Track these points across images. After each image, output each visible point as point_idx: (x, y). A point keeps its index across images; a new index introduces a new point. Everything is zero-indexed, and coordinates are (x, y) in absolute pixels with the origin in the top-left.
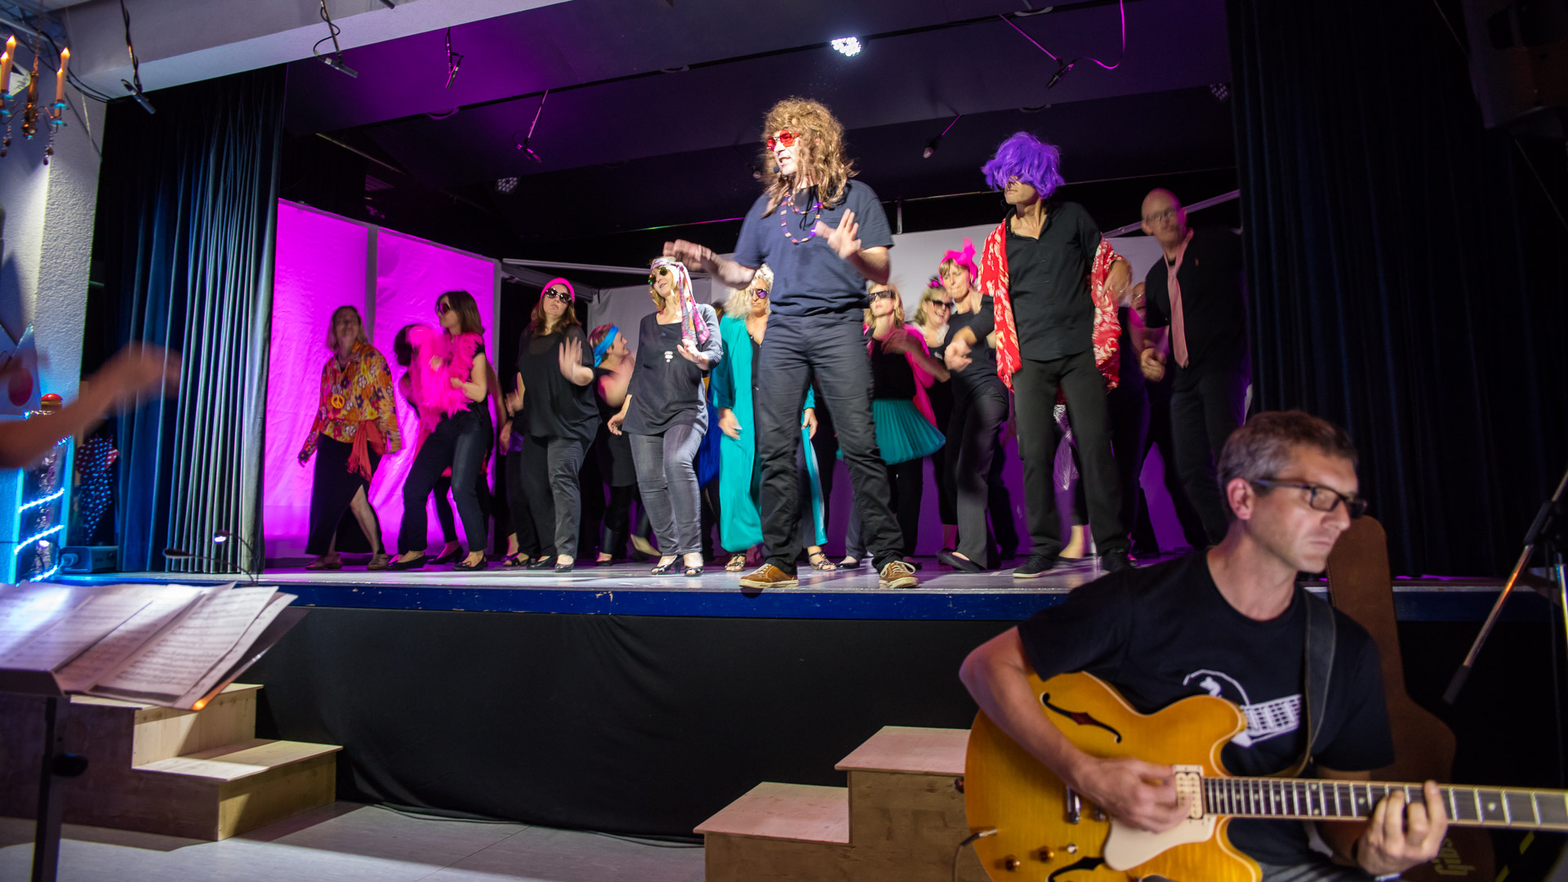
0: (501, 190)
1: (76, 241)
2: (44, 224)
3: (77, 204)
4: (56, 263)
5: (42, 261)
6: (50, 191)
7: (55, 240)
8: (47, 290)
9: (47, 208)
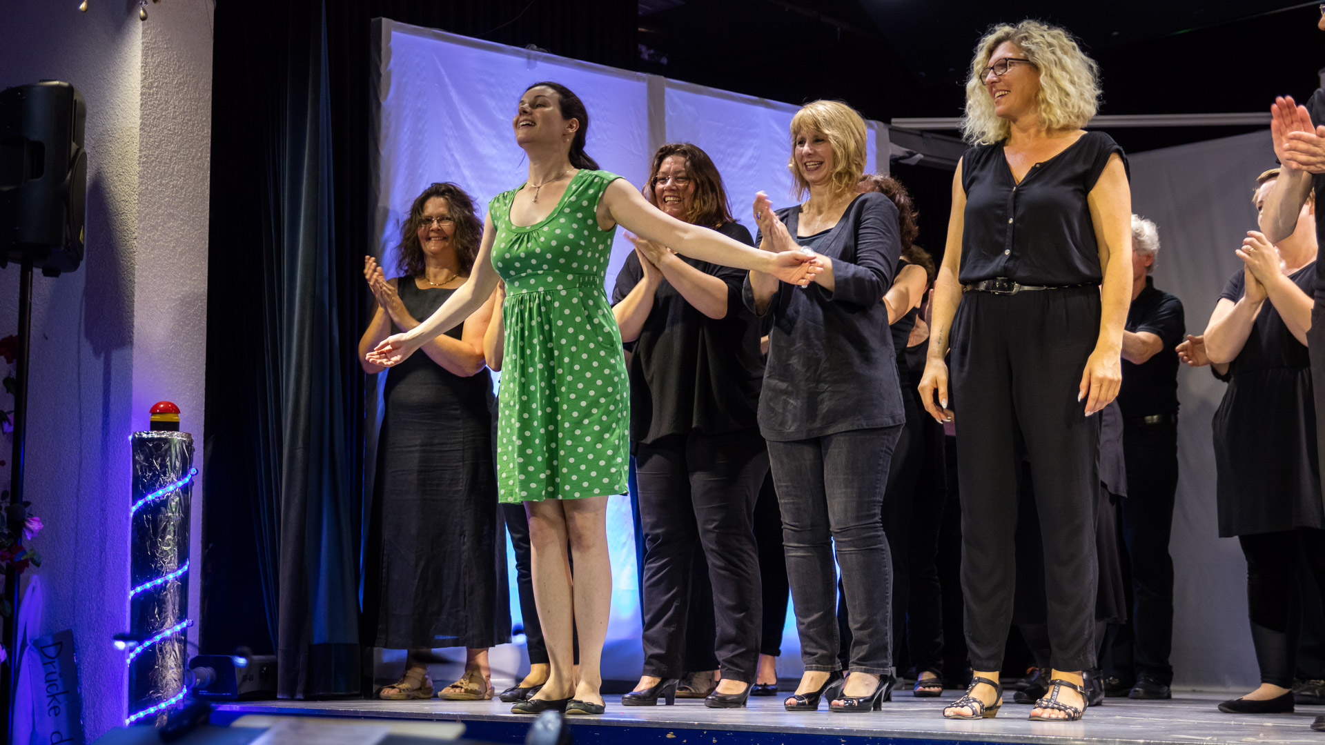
1: (186, 146)
2: (139, 122)
3: (185, 82)
4: (161, 184)
5: (141, 183)
6: (145, 65)
7: (158, 147)
8: (150, 231)
9: (142, 94)
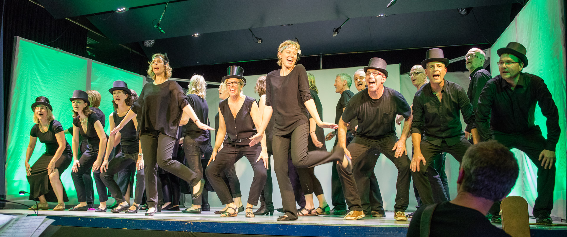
0: (147, 46)
